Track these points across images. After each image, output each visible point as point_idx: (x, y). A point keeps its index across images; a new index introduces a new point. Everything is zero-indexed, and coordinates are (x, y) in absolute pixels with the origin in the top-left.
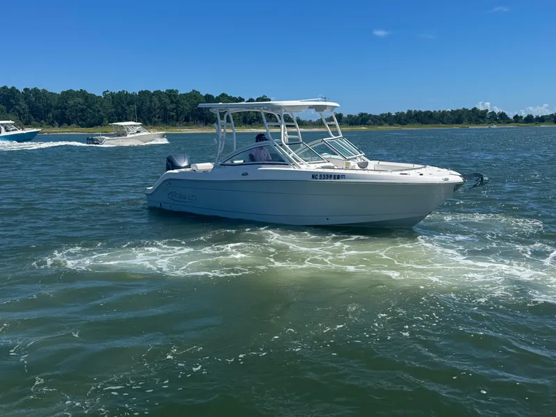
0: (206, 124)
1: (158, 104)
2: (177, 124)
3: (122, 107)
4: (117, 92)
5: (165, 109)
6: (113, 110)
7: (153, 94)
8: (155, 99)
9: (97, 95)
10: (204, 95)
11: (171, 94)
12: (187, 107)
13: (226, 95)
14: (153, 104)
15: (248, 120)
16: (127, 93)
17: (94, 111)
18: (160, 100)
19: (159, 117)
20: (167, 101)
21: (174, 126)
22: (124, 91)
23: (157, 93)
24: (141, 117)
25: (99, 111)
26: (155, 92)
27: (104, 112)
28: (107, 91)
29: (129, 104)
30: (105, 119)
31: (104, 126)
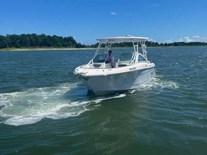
0: (48, 47)
1: (29, 39)
2: (37, 47)
3: (14, 40)
4: (12, 35)
5: (32, 41)
6: (11, 42)
7: (26, 35)
8: (27, 37)
9: (4, 36)
10: (47, 36)
11: (34, 35)
12: (40, 40)
13: (56, 36)
14: (27, 39)
15: (65, 45)
16: (16, 35)
17: (3, 42)
18: (30, 38)
19: (29, 44)
20: (32, 38)
21: (35, 47)
22: (15, 34)
23: (28, 35)
24: (22, 44)
25: (5, 42)
26: (27, 34)
27: (7, 43)
28: (8, 34)
29: (17, 39)
30: (8, 45)
31: (7, 48)
